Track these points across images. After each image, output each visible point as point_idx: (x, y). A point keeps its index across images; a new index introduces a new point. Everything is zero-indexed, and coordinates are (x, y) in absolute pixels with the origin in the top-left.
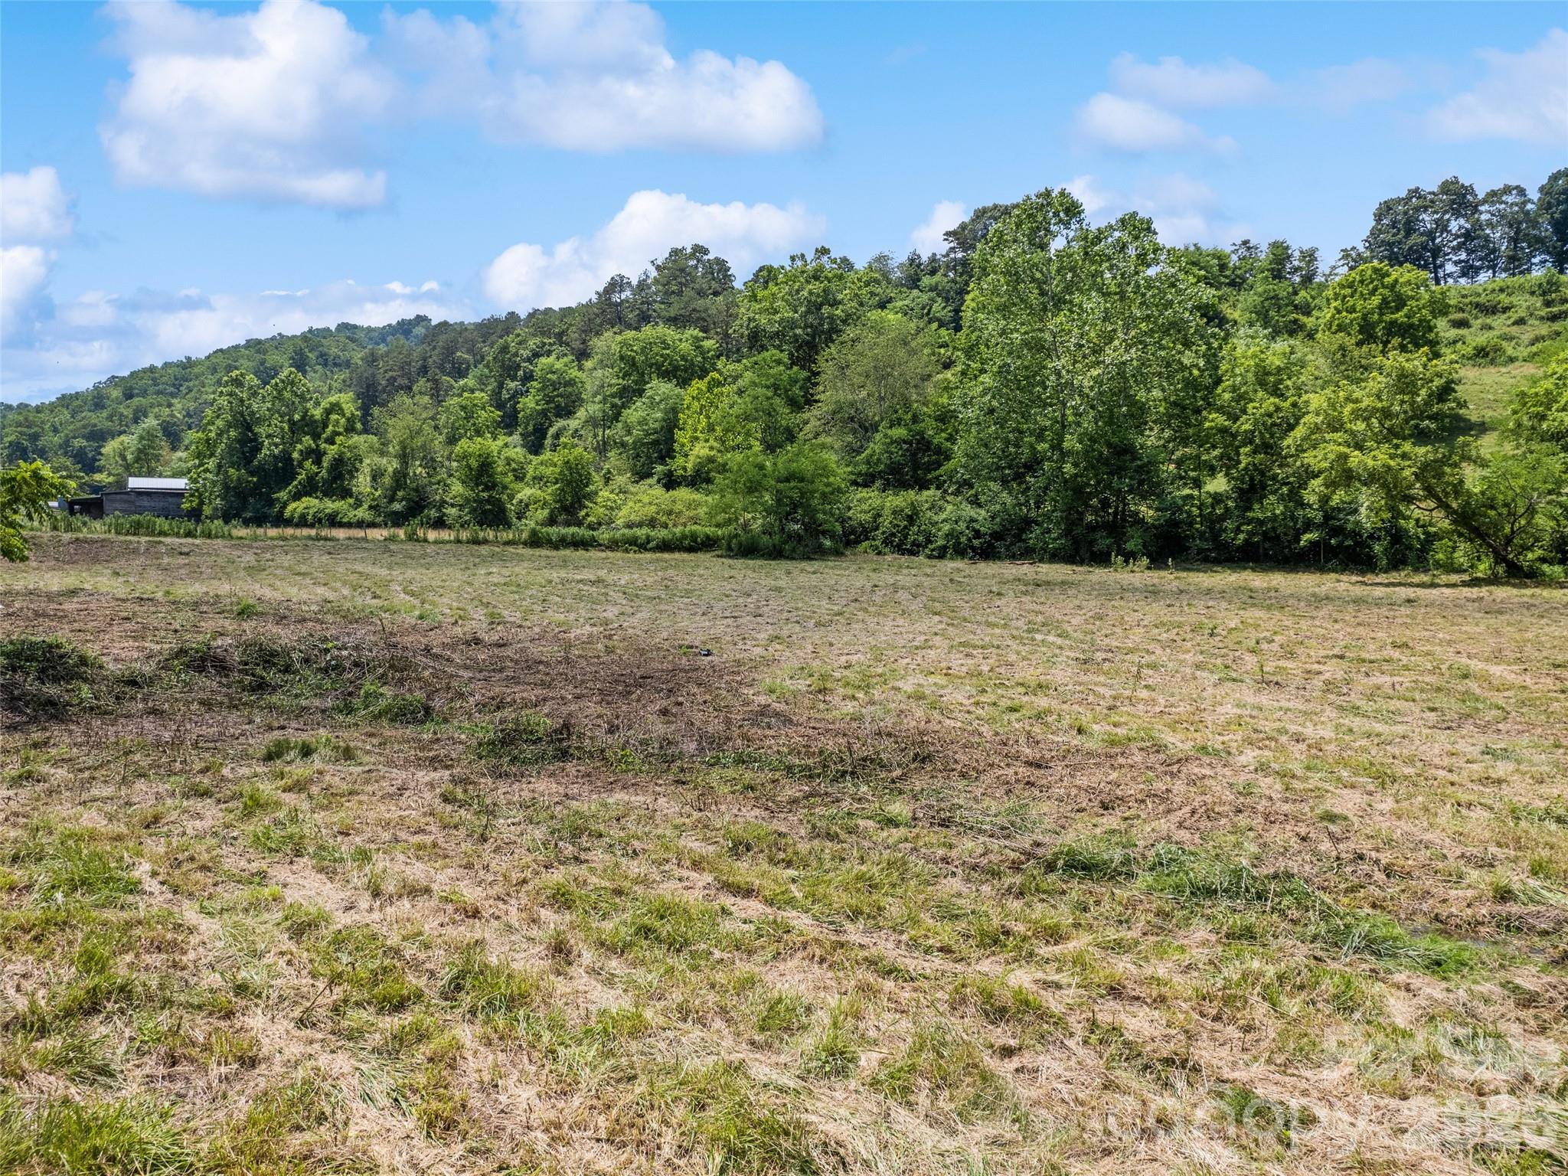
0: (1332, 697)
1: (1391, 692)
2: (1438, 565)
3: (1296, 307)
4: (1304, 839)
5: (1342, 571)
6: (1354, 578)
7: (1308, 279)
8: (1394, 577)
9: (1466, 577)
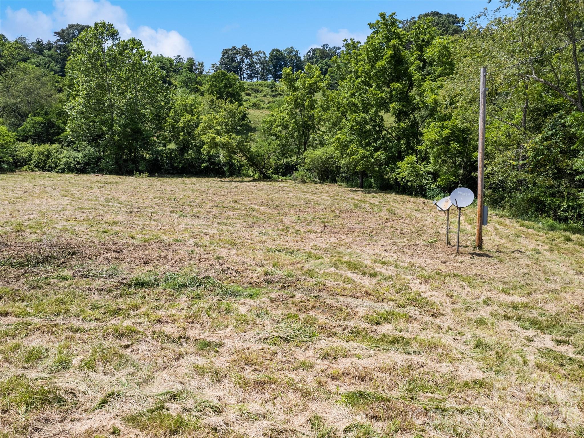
0: (216, 220)
1: (233, 217)
2: (244, 175)
3: (197, 82)
4: (211, 265)
5: (215, 177)
6: (219, 179)
7: (201, 73)
8: (230, 179)
9: (252, 179)
